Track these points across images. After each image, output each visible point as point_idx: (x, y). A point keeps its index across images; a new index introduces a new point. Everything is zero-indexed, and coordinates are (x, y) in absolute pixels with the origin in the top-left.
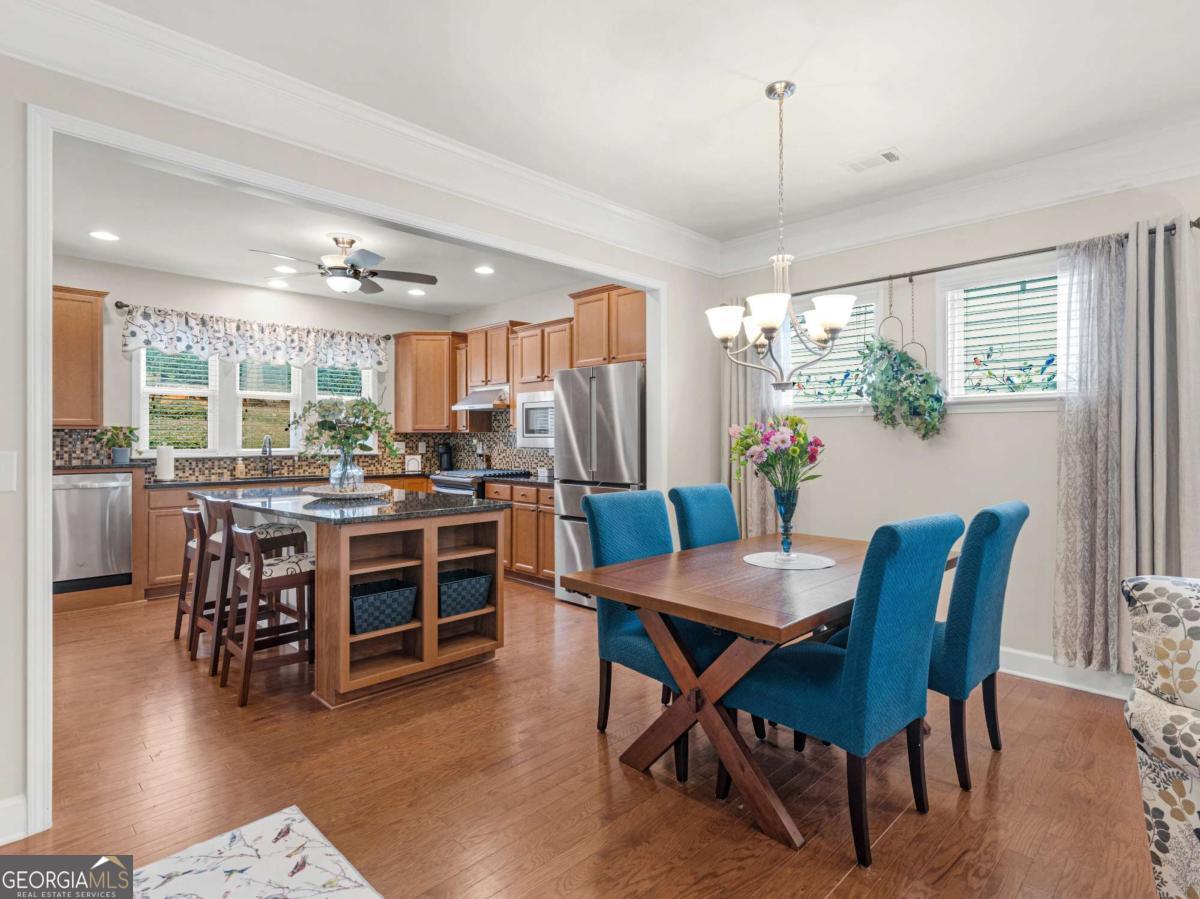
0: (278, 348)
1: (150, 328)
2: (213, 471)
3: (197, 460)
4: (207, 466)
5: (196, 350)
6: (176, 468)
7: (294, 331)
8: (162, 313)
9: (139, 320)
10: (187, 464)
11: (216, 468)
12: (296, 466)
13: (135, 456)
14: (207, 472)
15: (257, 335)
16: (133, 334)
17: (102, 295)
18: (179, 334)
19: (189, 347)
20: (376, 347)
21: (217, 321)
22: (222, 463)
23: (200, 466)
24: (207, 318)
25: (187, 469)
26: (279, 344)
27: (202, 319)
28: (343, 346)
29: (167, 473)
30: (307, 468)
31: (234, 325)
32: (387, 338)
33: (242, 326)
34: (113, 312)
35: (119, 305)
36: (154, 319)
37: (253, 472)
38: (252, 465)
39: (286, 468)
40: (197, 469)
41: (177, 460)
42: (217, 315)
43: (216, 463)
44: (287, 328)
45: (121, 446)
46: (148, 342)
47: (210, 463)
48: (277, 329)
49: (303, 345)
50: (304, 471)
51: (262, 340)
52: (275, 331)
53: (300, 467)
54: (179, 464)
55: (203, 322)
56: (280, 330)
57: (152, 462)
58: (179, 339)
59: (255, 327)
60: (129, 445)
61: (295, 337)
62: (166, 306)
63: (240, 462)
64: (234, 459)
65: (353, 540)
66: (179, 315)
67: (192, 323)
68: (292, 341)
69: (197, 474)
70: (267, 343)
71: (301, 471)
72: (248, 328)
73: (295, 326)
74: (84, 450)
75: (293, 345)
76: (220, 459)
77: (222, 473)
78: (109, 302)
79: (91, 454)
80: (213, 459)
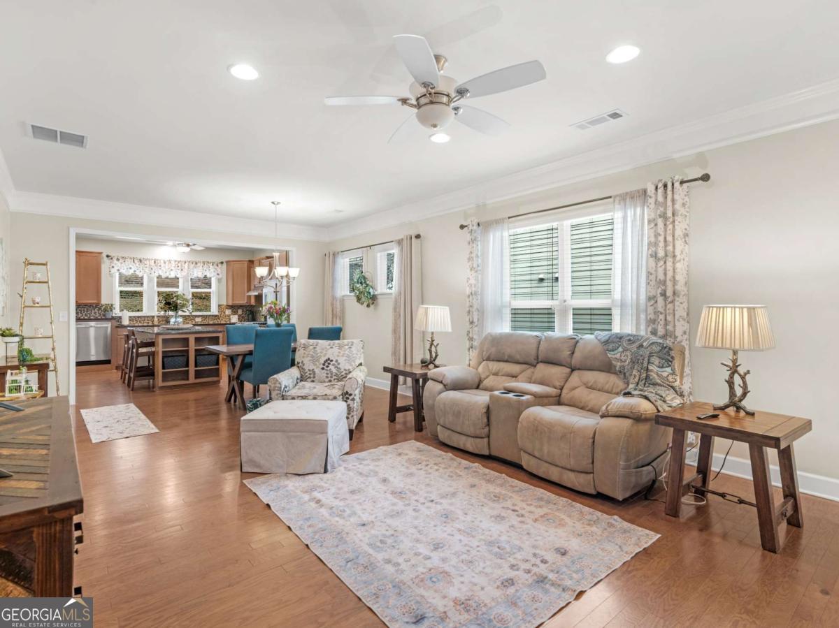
0: (172, 270)
1: (119, 264)
2: (145, 322)
3: (139, 317)
4: (142, 319)
5: (138, 273)
6: (130, 320)
7: (179, 262)
8: (124, 258)
9: (115, 261)
10: (134, 318)
11: (146, 320)
13: (114, 315)
14: (142, 321)
15: (163, 265)
16: (113, 267)
17: (101, 253)
18: (131, 266)
19: (135, 271)
20: (216, 267)
21: (146, 260)
23: (140, 319)
24: (142, 259)
25: (134, 320)
26: (173, 268)
27: (140, 259)
28: (201, 268)
29: (126, 322)
31: (153, 261)
32: (222, 263)
33: (156, 262)
34: (105, 258)
35: (108, 256)
36: (121, 261)
37: (162, 322)
38: (161, 318)
40: (138, 320)
41: (130, 317)
42: (146, 257)
43: (146, 318)
44: (176, 261)
45: (108, 311)
46: (118, 270)
49: (183, 268)
51: (165, 267)
52: (170, 263)
54: (131, 319)
55: (141, 261)
56: (173, 262)
57: (120, 318)
58: (131, 268)
59: (162, 261)
60: (111, 311)
61: (179, 265)
62: (126, 255)
63: (156, 318)
64: (153, 317)
65: (163, 340)
66: (131, 258)
67: (136, 261)
69: (138, 322)
70: (167, 267)
72: (159, 262)
73: (179, 260)
74: (95, 313)
75: (179, 268)
76: (148, 317)
77: (148, 322)
78: (104, 255)
79: (98, 315)
80: (144, 317)
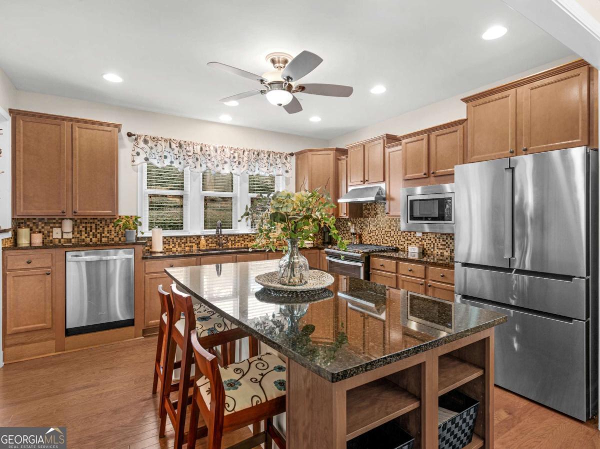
0: (225, 162)
1: (148, 150)
2: (186, 245)
3: (177, 237)
4: (183, 241)
5: (176, 165)
6: (164, 243)
7: (235, 150)
8: (156, 139)
9: (142, 144)
10: (171, 240)
11: (188, 242)
12: (236, 241)
13: (140, 235)
14: (183, 245)
15: (213, 154)
16: (138, 154)
17: (118, 126)
18: (166, 154)
19: (172, 162)
20: (285, 161)
21: (189, 144)
22: (192, 239)
23: (179, 241)
24: (182, 143)
25: (171, 243)
26: (226, 159)
27: (179, 143)
28: (265, 161)
29: (158, 247)
30: (243, 242)
31: (199, 147)
32: (292, 155)
33: (204, 148)
34: (128, 142)
35: (129, 135)
36: (151, 144)
37: (210, 245)
38: (210, 240)
39: (230, 242)
40: (177, 243)
41: (165, 238)
42: (188, 140)
43: (188, 239)
44: (231, 149)
45: (130, 229)
46: (147, 159)
47: (185, 239)
48: (225, 150)
49: (241, 160)
50: (241, 244)
51: (216, 157)
52: (223, 151)
53: (239, 241)
54: (166, 241)
55: (180, 146)
56: (227, 150)
57: (150, 239)
58: (166, 157)
59: (212, 148)
60: (136, 228)
61: (236, 155)
62: (158, 135)
63: (203, 238)
64: (199, 237)
66: (166, 141)
67: (174, 146)
68: (234, 157)
69: (177, 246)
70: (219, 159)
71: (240, 244)
72: (207, 149)
73: (236, 148)
74: (110, 232)
75: (235, 160)
76: (191, 237)
77: (192, 246)
78: (124, 132)
79: (114, 234)
80: (186, 237)
